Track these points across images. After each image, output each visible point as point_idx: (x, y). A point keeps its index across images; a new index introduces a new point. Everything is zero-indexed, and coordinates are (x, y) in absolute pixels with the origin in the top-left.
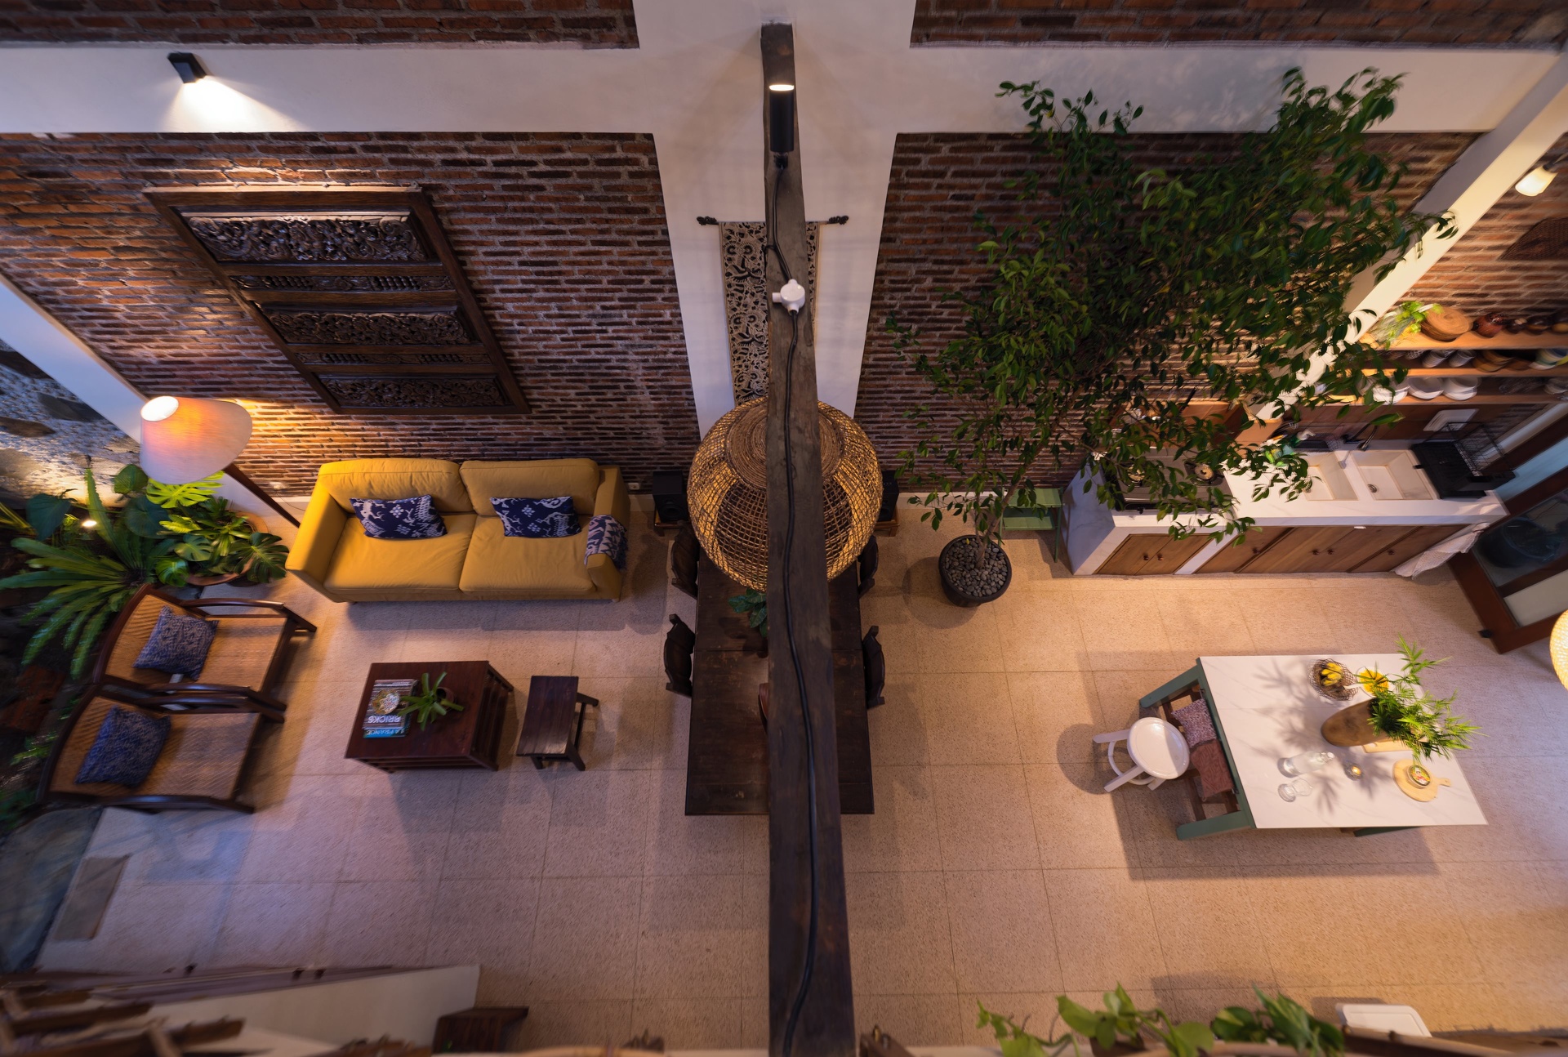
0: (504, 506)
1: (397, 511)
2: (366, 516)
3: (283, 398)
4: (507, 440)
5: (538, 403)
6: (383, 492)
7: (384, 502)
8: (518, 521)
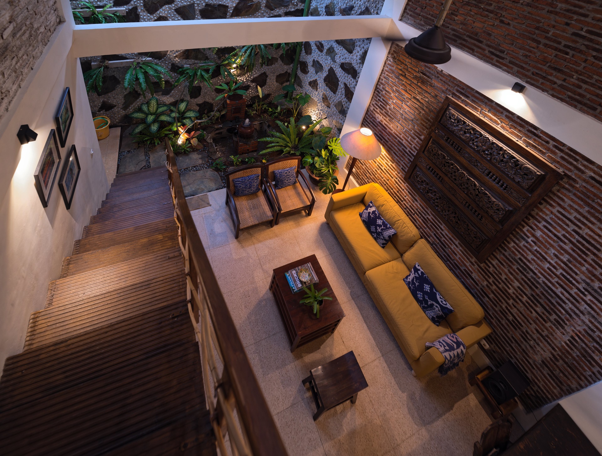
0: (420, 272)
1: (379, 222)
2: (369, 211)
3: (395, 159)
4: (452, 254)
5: (490, 265)
6: (383, 211)
7: (379, 214)
8: (417, 284)
